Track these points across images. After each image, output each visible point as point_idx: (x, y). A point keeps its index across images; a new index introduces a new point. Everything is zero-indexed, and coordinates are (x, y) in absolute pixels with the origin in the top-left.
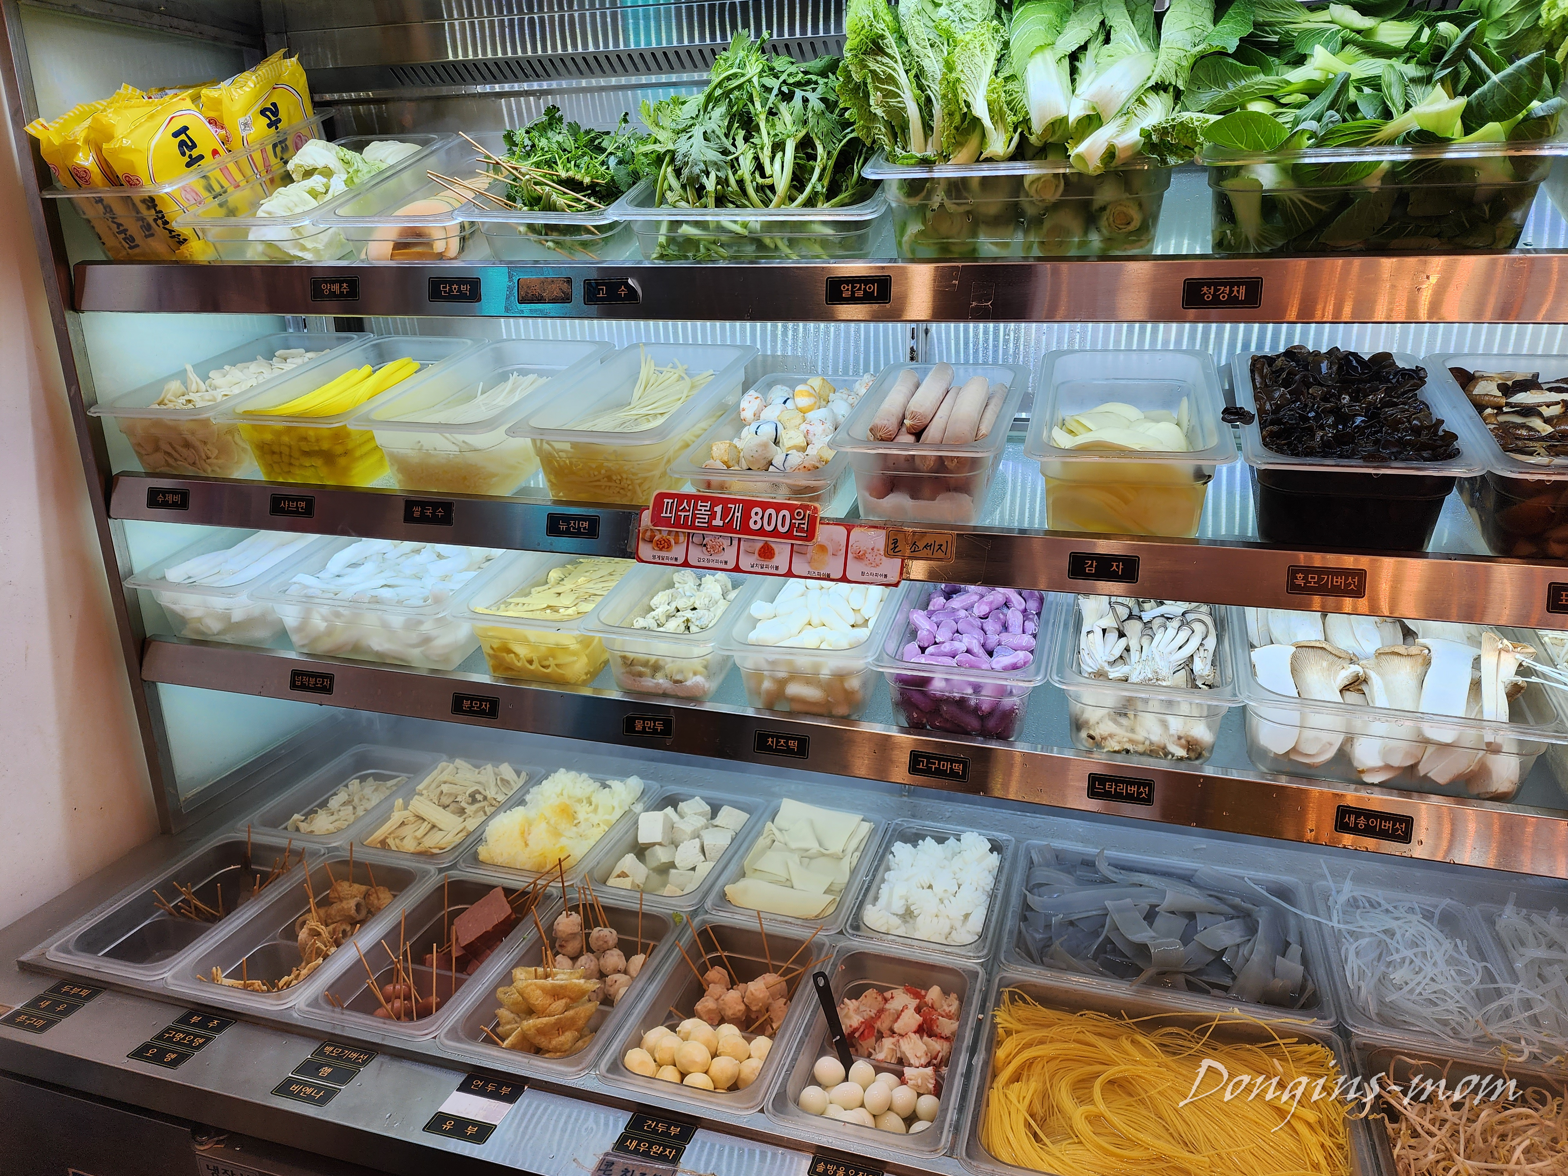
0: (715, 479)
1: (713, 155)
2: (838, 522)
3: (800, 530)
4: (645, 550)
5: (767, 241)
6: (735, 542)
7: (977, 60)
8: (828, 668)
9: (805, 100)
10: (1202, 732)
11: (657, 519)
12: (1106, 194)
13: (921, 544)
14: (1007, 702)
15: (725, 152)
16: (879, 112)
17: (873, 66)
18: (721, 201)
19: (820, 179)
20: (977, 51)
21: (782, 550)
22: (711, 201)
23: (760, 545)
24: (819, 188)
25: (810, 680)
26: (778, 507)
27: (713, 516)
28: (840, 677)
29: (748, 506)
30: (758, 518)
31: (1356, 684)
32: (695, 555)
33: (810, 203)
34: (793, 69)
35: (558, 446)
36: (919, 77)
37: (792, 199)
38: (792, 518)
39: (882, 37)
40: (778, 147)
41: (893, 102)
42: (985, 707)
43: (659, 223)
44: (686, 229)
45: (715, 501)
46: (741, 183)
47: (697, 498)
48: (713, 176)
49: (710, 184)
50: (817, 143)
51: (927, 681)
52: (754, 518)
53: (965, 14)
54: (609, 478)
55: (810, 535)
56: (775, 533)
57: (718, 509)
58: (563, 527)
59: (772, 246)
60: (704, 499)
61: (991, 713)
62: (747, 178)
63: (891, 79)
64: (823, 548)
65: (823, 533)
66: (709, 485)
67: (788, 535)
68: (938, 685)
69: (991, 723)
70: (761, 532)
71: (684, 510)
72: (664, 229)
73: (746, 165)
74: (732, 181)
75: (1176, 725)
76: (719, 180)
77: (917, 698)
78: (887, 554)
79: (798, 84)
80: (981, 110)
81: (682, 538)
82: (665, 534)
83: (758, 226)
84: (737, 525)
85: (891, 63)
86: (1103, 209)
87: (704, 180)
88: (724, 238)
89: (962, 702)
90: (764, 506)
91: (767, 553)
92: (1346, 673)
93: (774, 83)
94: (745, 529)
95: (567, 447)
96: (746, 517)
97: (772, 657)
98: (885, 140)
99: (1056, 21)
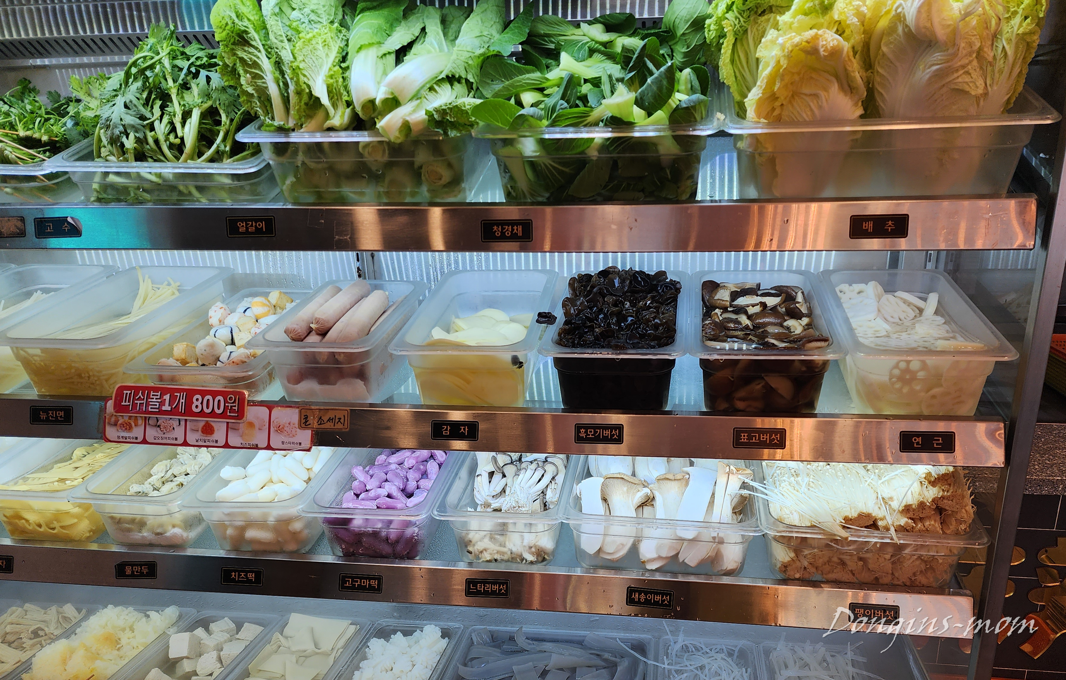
0: (166, 374)
1: (130, 120)
2: (262, 404)
3: (232, 411)
4: (111, 432)
5: (181, 188)
6: (183, 423)
7: (318, 53)
8: (274, 515)
9: (208, 79)
10: (547, 543)
11: (119, 408)
12: (422, 157)
13: (325, 419)
14: (410, 531)
15: (142, 118)
16: (250, 90)
17: (240, 54)
18: (140, 156)
19: (224, 140)
20: (320, 47)
21: (220, 427)
22: (130, 156)
23: (202, 424)
24: (222, 147)
25: (261, 524)
26: (214, 394)
27: (162, 403)
28: (285, 522)
29: (190, 393)
30: (199, 403)
31: (648, 502)
32: (151, 433)
33: (217, 158)
34: (201, 54)
35: (31, 351)
36: (278, 64)
37: (200, 155)
38: (225, 402)
39: (246, 32)
40: (186, 115)
41: (259, 82)
42: (393, 537)
43: (94, 173)
44: (112, 178)
45: (164, 391)
46: (157, 141)
47: (150, 389)
48: (132, 136)
49: (130, 143)
50: (221, 112)
51: (347, 521)
52: (196, 403)
53: (313, 17)
54: (80, 376)
55: (240, 414)
56: (213, 414)
57: (167, 397)
58: (43, 416)
59: (185, 191)
60: (156, 389)
61: (397, 541)
62: (161, 138)
63: (256, 65)
64: (251, 425)
65: (251, 413)
66: (161, 378)
67: (223, 415)
68: (358, 522)
69: (399, 548)
70: (202, 414)
71: (139, 399)
72: (97, 179)
73: (161, 128)
74: (151, 141)
75: (530, 539)
76: (138, 140)
77: (342, 534)
78: (301, 427)
79: (203, 66)
80: (321, 92)
81: (140, 422)
82: (126, 419)
83: (171, 177)
84: (182, 408)
85: (256, 52)
86: (421, 167)
87: (124, 139)
88: (146, 186)
89: (375, 534)
90: (203, 393)
91: (208, 430)
92: (640, 495)
93: (184, 64)
94: (188, 412)
95: (38, 352)
96: (189, 403)
97: (227, 511)
98: (260, 111)
99: (385, 26)
